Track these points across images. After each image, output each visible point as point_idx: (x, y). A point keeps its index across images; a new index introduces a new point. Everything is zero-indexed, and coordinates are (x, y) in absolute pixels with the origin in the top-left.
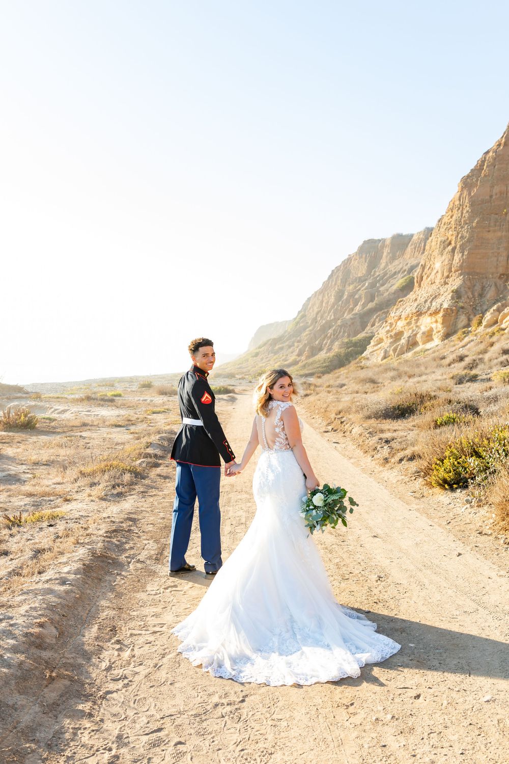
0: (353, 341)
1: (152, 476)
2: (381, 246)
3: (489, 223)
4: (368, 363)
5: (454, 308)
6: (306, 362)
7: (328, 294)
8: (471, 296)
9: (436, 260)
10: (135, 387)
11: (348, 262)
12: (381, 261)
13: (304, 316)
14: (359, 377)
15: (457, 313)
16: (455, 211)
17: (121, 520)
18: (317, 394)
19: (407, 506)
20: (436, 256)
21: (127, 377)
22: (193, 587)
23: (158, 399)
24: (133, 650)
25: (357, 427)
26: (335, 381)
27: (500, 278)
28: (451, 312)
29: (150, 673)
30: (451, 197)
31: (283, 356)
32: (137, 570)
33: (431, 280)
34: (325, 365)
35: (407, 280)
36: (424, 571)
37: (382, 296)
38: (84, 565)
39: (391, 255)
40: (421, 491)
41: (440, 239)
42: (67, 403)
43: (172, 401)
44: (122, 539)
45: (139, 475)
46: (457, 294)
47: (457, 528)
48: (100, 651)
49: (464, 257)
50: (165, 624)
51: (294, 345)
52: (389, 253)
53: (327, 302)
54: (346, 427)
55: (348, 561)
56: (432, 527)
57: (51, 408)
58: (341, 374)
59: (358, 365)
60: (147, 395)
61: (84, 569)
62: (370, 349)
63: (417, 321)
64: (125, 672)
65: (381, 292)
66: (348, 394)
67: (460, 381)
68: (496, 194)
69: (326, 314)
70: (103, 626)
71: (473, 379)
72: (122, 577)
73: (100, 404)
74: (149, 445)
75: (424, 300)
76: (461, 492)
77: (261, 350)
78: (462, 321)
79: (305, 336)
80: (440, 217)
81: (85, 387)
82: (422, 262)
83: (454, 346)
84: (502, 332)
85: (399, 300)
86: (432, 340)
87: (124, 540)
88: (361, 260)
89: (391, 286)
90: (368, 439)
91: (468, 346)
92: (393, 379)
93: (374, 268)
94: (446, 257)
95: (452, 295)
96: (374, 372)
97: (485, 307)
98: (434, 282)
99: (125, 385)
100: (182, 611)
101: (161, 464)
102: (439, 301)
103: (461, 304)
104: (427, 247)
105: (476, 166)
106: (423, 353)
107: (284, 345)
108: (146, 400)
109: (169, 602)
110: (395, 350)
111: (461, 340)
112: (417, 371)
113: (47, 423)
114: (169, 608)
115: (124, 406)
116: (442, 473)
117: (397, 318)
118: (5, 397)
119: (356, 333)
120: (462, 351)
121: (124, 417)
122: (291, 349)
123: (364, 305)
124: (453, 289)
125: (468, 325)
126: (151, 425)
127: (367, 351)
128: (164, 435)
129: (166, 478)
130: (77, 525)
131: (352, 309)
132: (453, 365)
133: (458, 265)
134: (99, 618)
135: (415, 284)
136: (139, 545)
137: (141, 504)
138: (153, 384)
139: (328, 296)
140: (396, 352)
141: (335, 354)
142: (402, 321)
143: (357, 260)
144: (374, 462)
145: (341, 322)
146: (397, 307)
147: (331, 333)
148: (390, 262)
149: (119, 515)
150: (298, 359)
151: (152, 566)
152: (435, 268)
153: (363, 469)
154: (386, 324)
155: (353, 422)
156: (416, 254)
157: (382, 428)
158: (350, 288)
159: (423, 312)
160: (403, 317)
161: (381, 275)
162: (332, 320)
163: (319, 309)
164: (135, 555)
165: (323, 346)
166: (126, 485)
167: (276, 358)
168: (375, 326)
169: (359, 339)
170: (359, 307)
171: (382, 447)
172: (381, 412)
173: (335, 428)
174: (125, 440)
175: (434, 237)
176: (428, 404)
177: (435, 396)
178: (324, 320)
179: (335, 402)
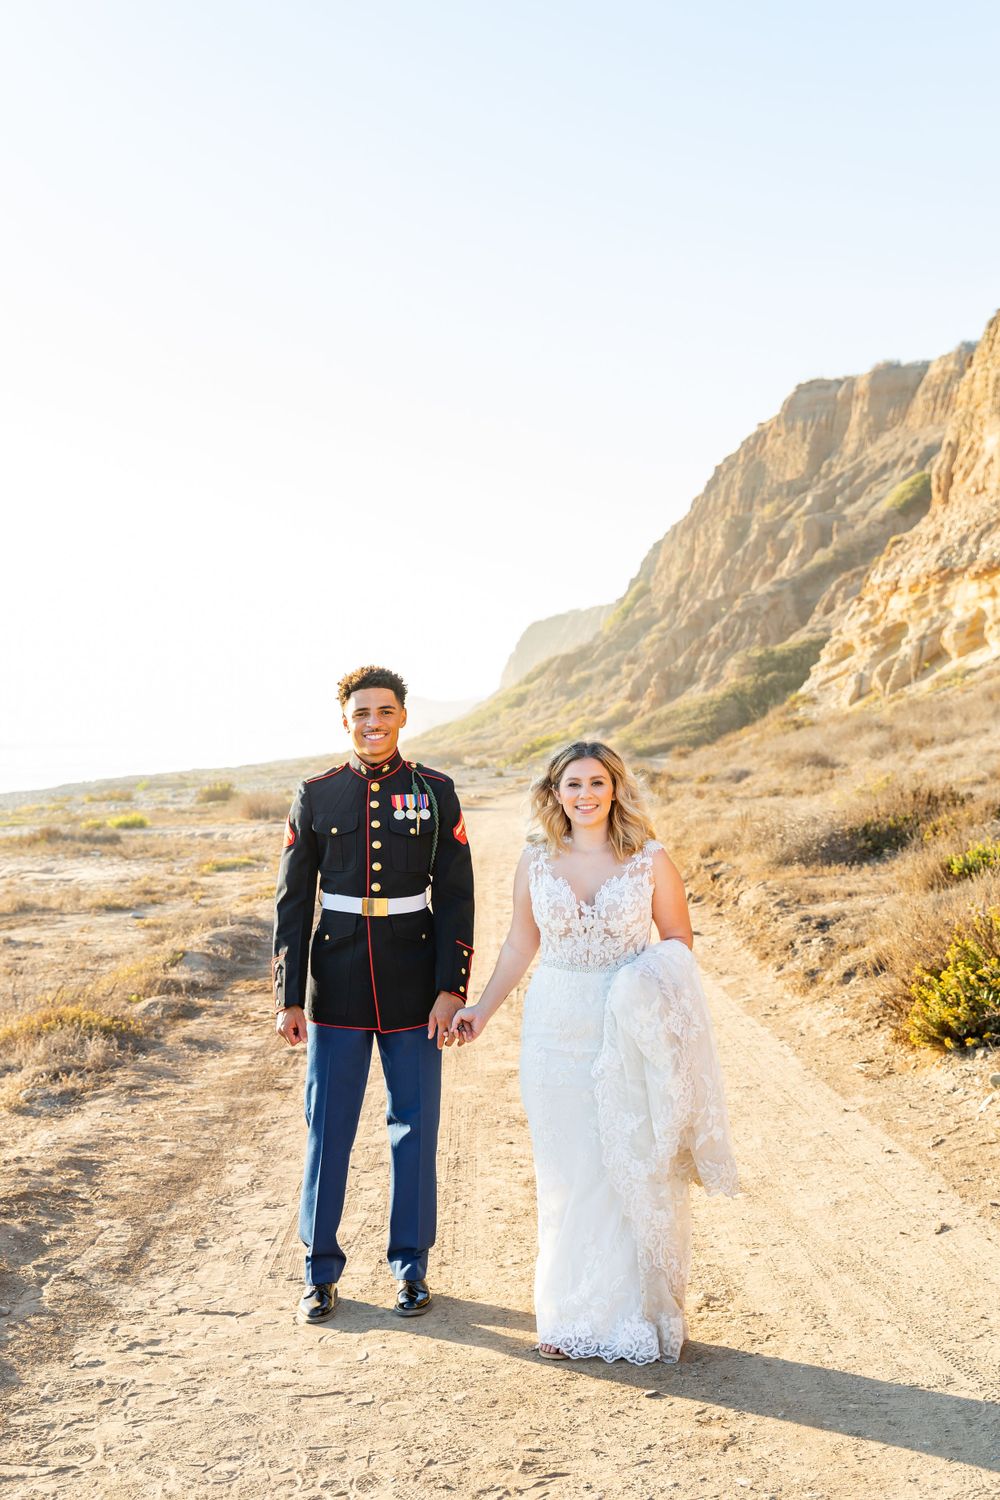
0: (776, 655)
1: (170, 1043)
2: (843, 397)
4: (815, 713)
6: (652, 714)
7: (707, 530)
9: (986, 429)
10: (187, 799)
11: (756, 443)
12: (846, 437)
13: (644, 592)
14: (787, 752)
17: (50, 1166)
18: (670, 800)
19: (840, 1100)
20: (987, 417)
21: (172, 774)
23: (243, 830)
25: (754, 887)
26: (725, 764)
31: (591, 700)
32: (58, 1301)
33: (975, 484)
34: (701, 721)
35: (918, 486)
36: (836, 1277)
37: (850, 531)
39: (871, 419)
40: (887, 1058)
44: (40, 1218)
45: (129, 1040)
47: (958, 1156)
51: (619, 672)
52: (865, 415)
53: (706, 552)
54: (728, 887)
56: (890, 1157)
59: (789, 718)
60: (215, 820)
62: (818, 673)
63: (942, 593)
65: (849, 520)
66: (752, 798)
69: (704, 586)
72: (13, 1322)
74: (179, 958)
75: (958, 537)
76: (985, 1056)
77: (532, 686)
79: (648, 644)
81: (53, 805)
82: (950, 437)
85: (894, 539)
86: (983, 642)
87: (44, 1221)
88: (792, 434)
89: (874, 504)
90: (776, 920)
92: (877, 752)
93: (827, 455)
96: (829, 734)
98: (984, 489)
99: (161, 795)
100: (152, 1409)
101: (201, 1009)
104: (962, 396)
106: (959, 680)
107: (594, 670)
108: (207, 836)
109: (124, 1385)
110: (885, 675)
114: (119, 1401)
116: (937, 1008)
117: (888, 588)
119: (784, 633)
121: (137, 884)
122: (614, 680)
123: (804, 557)
126: (204, 902)
127: (811, 679)
128: (223, 929)
129: (204, 1046)
131: (773, 569)
135: (935, 494)
136: (83, 1234)
137: (119, 1120)
138: (235, 790)
139: (706, 535)
140: (888, 679)
141: (730, 691)
142: (901, 594)
143: (781, 438)
144: (780, 983)
145: (743, 604)
146: (888, 559)
147: (718, 634)
148: (870, 439)
149: (49, 1153)
150: (632, 707)
151: (104, 1290)
152: (983, 452)
153: (749, 1001)
154: (859, 604)
155: (742, 876)
156: (940, 413)
157: (818, 888)
158: (765, 512)
159: (956, 569)
160: (904, 584)
161: (846, 475)
162: (721, 598)
163: (685, 572)
164: (64, 1260)
165: (697, 669)
166: (89, 1071)
167: (573, 708)
168: (835, 612)
169: (792, 647)
170: (791, 562)
171: (806, 942)
172: (818, 846)
173: (698, 894)
174: (125, 946)
175: (980, 368)
176: (943, 819)
178: (698, 600)
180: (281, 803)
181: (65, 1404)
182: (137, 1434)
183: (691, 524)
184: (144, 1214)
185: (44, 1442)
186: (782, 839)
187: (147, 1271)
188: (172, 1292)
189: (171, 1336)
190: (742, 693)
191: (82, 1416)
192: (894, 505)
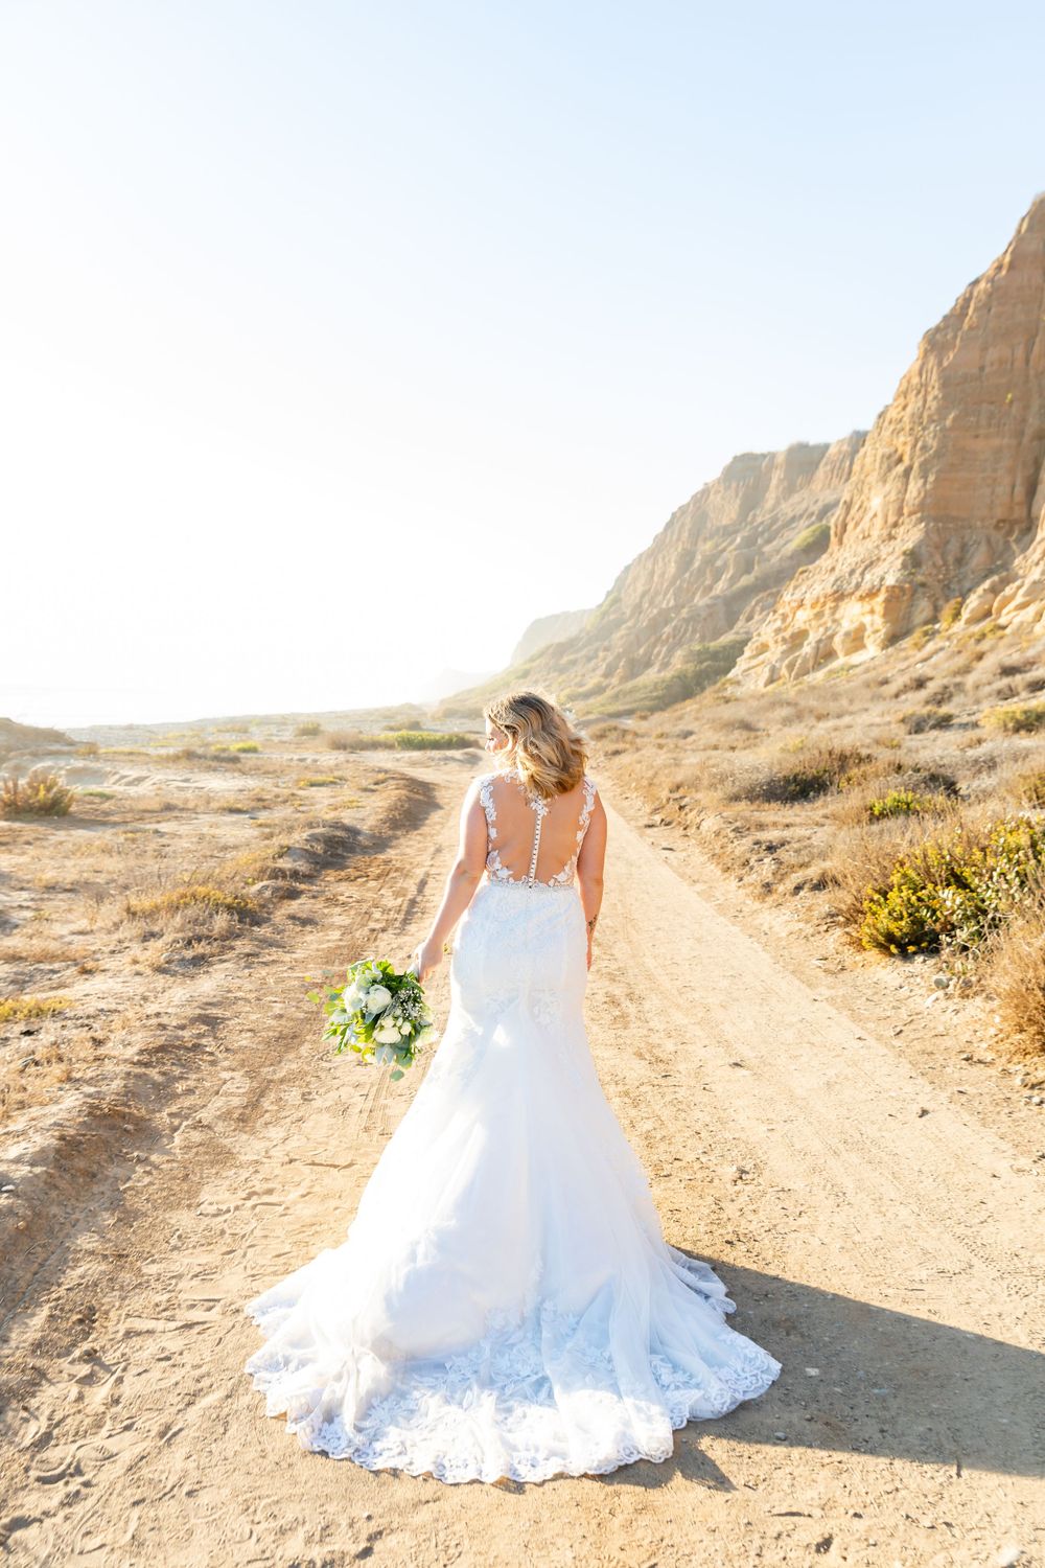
0: (711, 649)
1: (277, 919)
2: (766, 467)
3: (978, 422)
4: (739, 692)
5: (907, 586)
6: (621, 687)
7: (664, 558)
8: (941, 563)
9: (873, 492)
10: (288, 733)
11: (702, 498)
12: (767, 495)
13: (617, 601)
14: (720, 719)
15: (913, 595)
16: (912, 396)
18: (638, 750)
19: (808, 990)
20: (874, 483)
23: (328, 757)
25: (712, 817)
26: (675, 726)
27: (997, 527)
28: (901, 594)
30: (903, 371)
31: (576, 676)
33: (863, 531)
34: (655, 694)
35: (817, 533)
37: (768, 563)
39: (786, 484)
40: (839, 958)
41: (880, 453)
42: (147, 764)
43: (354, 761)
45: (248, 916)
46: (913, 559)
47: (918, 1046)
49: (928, 486)
51: (596, 657)
52: (781, 480)
53: (663, 573)
54: (690, 816)
57: (115, 773)
58: (685, 713)
59: (720, 695)
60: (307, 749)
61: (58, 1151)
62: (742, 663)
63: (835, 610)
65: (766, 554)
66: (698, 750)
67: (918, 727)
68: (992, 364)
69: (660, 597)
71: (944, 723)
72: (148, 1168)
73: (210, 766)
75: (848, 570)
76: (924, 961)
77: (534, 664)
78: (923, 610)
79: (618, 638)
80: (881, 409)
81: (191, 733)
82: (846, 497)
83: (906, 658)
84: (1000, 633)
85: (801, 569)
86: (863, 646)
88: (729, 492)
89: (786, 544)
90: (732, 842)
91: (933, 660)
92: (787, 722)
93: (753, 508)
94: (892, 486)
95: (904, 561)
96: (751, 708)
97: (967, 585)
98: (869, 536)
99: (269, 729)
101: (302, 892)
102: (878, 571)
103: (920, 578)
104: (856, 468)
105: (954, 309)
106: (845, 673)
107: (580, 655)
108: (304, 760)
110: (791, 667)
111: (919, 647)
112: (833, 706)
113: (95, 803)
115: (258, 771)
116: (885, 921)
117: (796, 604)
118: (28, 751)
119: (716, 636)
120: (921, 670)
121: (252, 793)
122: (592, 664)
123: (733, 580)
124: (905, 548)
125: (934, 619)
126: (301, 809)
127: (737, 667)
128: (320, 830)
129: (305, 922)
131: (710, 588)
132: (903, 697)
133: (917, 502)
135: (832, 539)
137: (239, 982)
138: (322, 728)
139: (663, 562)
140: (792, 670)
141: (676, 674)
142: (805, 609)
143: (720, 495)
144: (742, 891)
145: (688, 612)
146: (797, 583)
147: (669, 633)
148: (784, 498)
149: (182, 1010)
150: (606, 682)
151: (226, 1138)
152: (872, 509)
153: (719, 904)
154: (774, 615)
155: (703, 808)
156: (835, 481)
157: (762, 819)
158: (706, 547)
159: (846, 593)
160: (807, 602)
161: (765, 523)
162: (672, 608)
163: (647, 587)
164: (193, 1108)
165: (652, 658)
166: (216, 940)
167: (564, 681)
168: (755, 621)
169: (723, 644)
170: (723, 584)
171: (760, 861)
172: (760, 787)
173: (668, 820)
174: (243, 840)
175: (870, 448)
176: (854, 772)
177: (869, 756)
178: (656, 607)
179: (670, 766)
183: (653, 554)
184: (260, 1067)
186: (733, 781)
187: (261, 1121)
189: (283, 1186)
190: (685, 676)
192: (798, 546)
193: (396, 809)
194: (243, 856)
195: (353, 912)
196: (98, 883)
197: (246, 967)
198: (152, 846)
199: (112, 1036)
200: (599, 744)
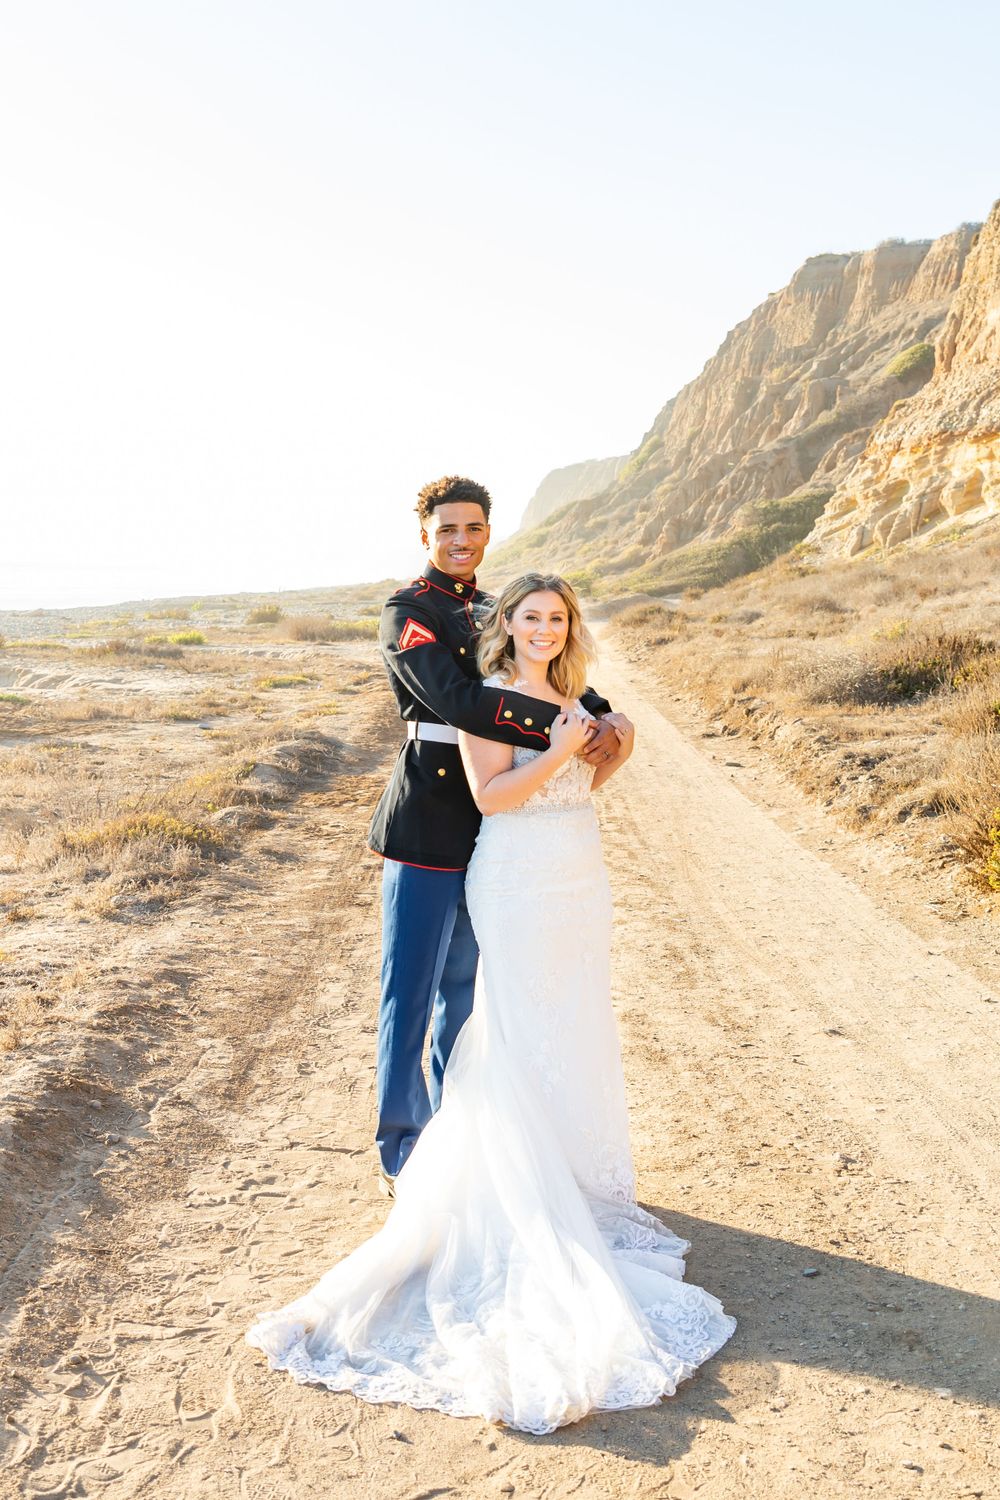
0: (780, 507)
1: (248, 854)
2: (850, 271)
4: (818, 562)
6: (663, 558)
7: (718, 390)
9: (989, 303)
10: (238, 620)
11: (767, 311)
12: (851, 309)
13: (657, 446)
14: (795, 596)
17: (147, 978)
18: (690, 637)
19: (920, 942)
20: (990, 292)
21: (223, 596)
22: (317, 1183)
23: (292, 650)
24: (116, 1392)
25: (790, 723)
26: (736, 606)
29: (154, 1477)
31: (606, 543)
32: (167, 1128)
33: (977, 354)
34: (709, 565)
35: (918, 355)
36: (974, 1142)
37: (852, 395)
38: (19, 1114)
39: (875, 293)
40: (959, 901)
42: (66, 660)
43: (326, 655)
44: (142, 1034)
45: (212, 850)
48: (19, 1395)
50: (222, 1305)
51: (633, 518)
52: (869, 288)
53: (718, 410)
54: (761, 723)
55: (757, 1107)
56: (991, 1007)
57: (26, 672)
58: (749, 590)
59: (794, 565)
60: (266, 640)
61: (16, 1129)
62: (822, 525)
63: (942, 454)
64: (80, 1472)
65: (851, 385)
66: (769, 637)
69: (714, 441)
70: (41, 1312)
72: (123, 1152)
74: (252, 769)
75: (959, 403)
77: (551, 528)
79: (660, 493)
81: (117, 621)
82: (955, 309)
85: (897, 403)
86: (981, 502)
87: (145, 1037)
88: (801, 305)
89: (875, 371)
90: (817, 755)
92: (882, 600)
93: (833, 325)
96: (835, 582)
98: (985, 359)
99: (215, 614)
100: (276, 1262)
101: (275, 821)
104: (967, 272)
106: (956, 536)
107: (609, 516)
108: (259, 654)
109: (244, 1231)
110: (886, 529)
112: (942, 580)
113: (6, 710)
114: (242, 1250)
117: (892, 448)
119: (788, 487)
121: (201, 696)
122: (628, 525)
123: (808, 418)
126: (265, 716)
127: (815, 530)
128: (292, 743)
129: (283, 858)
130: (28, 993)
131: (779, 428)
134: (35, 1284)
135: (938, 362)
136: (185, 1053)
137: (209, 931)
138: (282, 613)
139: (717, 395)
140: (889, 532)
141: (736, 539)
142: (903, 455)
143: (791, 307)
144: (829, 818)
145: (750, 459)
146: (891, 422)
147: (726, 486)
148: (873, 311)
149: (144, 965)
150: (644, 551)
151: (212, 1117)
152: (986, 324)
153: (803, 834)
154: (862, 463)
155: (778, 712)
156: (939, 288)
157: (855, 726)
158: (774, 375)
159: (956, 433)
160: (907, 445)
161: (850, 343)
162: (730, 454)
163: (696, 429)
164: (169, 1082)
165: (705, 518)
166: (175, 879)
167: (590, 550)
168: (836, 469)
169: (795, 500)
170: (796, 422)
171: (853, 779)
172: (851, 685)
173: (732, 728)
174: (192, 755)
175: (984, 247)
176: (973, 665)
177: (991, 645)
178: (709, 455)
179: (732, 659)
180: (325, 627)
181: (185, 1251)
182: (265, 1293)
183: (703, 384)
184: (244, 1033)
185: (167, 1297)
186: (816, 678)
187: (252, 1098)
188: (281, 1123)
189: (286, 1174)
190: (747, 542)
191: (204, 1267)
192: (894, 373)
193: (386, 715)
194: (197, 776)
195: (341, 845)
196: (20, 810)
197: (215, 913)
198: (84, 762)
199: (62, 996)
200: (639, 632)
